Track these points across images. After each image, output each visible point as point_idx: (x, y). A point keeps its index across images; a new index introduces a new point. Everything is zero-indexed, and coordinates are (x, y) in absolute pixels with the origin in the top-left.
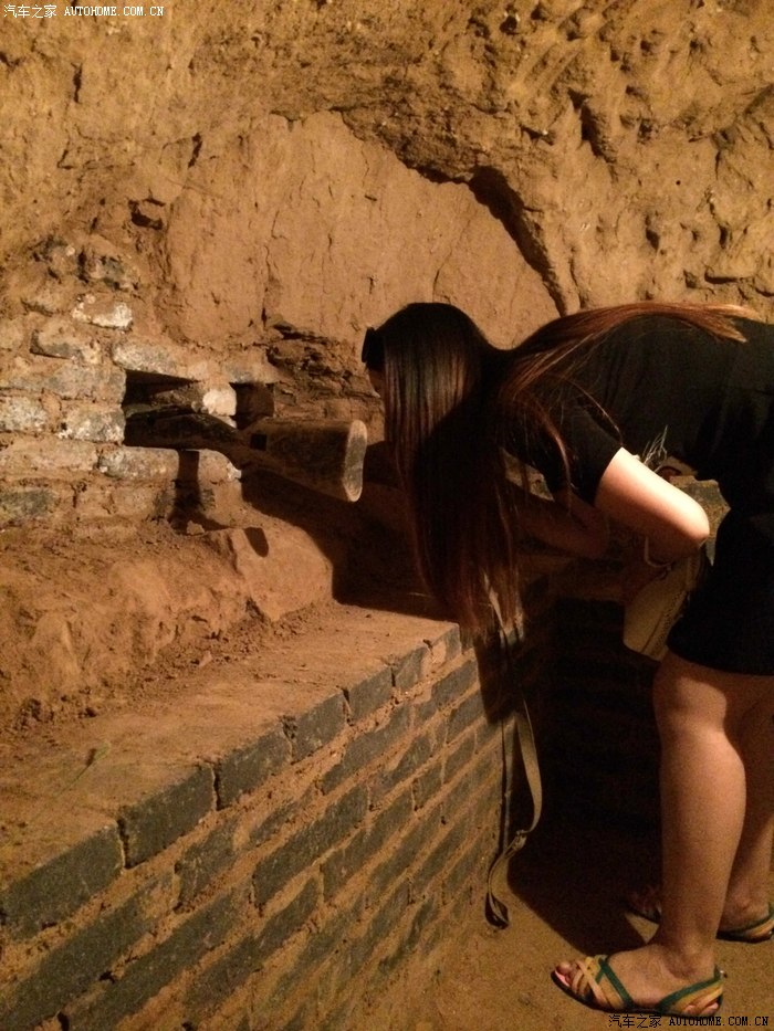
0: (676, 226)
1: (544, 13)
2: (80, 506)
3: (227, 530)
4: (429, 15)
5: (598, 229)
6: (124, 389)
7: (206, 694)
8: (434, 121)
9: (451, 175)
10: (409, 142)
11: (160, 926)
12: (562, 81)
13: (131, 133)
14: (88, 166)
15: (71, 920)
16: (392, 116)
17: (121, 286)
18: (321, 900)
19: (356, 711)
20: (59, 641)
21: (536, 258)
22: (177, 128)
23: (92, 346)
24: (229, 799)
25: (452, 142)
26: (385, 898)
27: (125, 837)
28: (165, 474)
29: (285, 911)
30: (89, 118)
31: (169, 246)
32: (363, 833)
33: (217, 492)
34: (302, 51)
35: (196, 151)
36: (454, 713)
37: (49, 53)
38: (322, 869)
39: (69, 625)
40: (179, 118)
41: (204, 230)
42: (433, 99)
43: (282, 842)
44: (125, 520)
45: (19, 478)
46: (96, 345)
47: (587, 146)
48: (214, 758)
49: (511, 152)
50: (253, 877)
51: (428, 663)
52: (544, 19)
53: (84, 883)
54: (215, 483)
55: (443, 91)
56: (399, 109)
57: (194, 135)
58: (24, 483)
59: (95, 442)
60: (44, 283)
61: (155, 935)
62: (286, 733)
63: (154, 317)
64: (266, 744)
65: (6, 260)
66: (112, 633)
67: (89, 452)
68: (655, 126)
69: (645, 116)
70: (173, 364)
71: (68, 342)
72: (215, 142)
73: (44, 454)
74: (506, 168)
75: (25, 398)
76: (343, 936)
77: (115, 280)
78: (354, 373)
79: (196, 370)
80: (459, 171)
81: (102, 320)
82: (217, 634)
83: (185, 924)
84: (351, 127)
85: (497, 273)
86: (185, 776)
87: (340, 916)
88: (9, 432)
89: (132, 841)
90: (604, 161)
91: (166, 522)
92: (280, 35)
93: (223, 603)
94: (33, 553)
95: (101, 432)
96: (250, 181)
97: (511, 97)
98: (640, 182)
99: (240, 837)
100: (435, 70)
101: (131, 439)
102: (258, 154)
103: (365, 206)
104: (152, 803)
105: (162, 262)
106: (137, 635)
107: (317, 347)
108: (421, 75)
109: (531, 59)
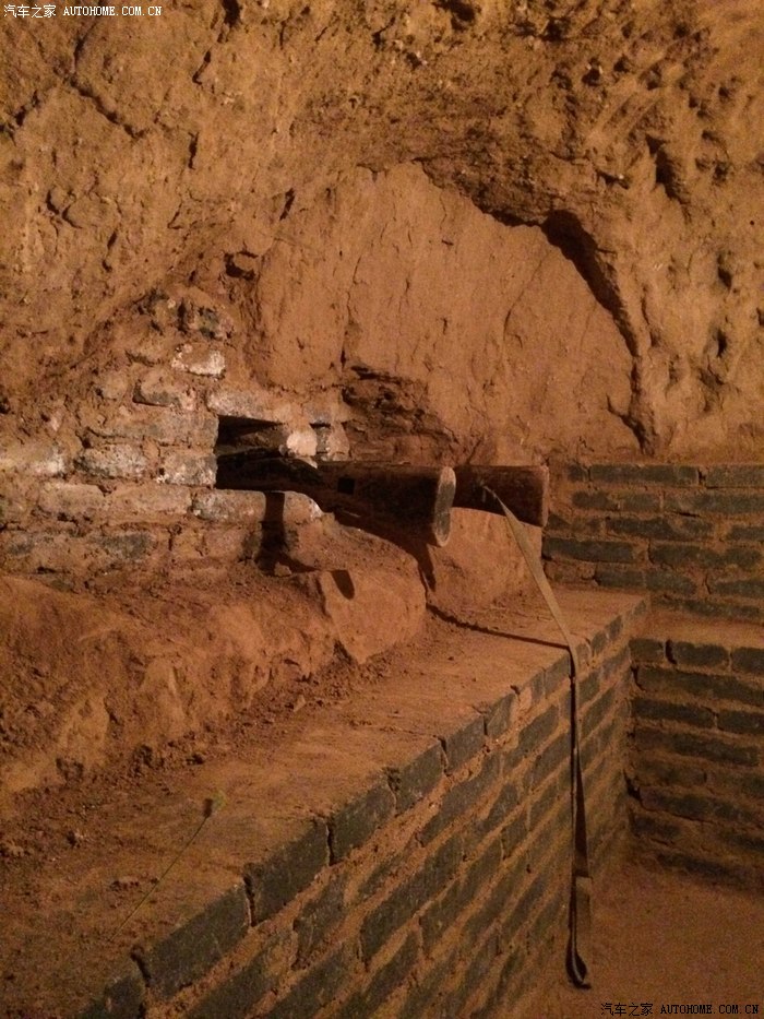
0: (750, 265)
1: (627, 65)
2: (175, 548)
3: (316, 573)
4: (515, 71)
5: (670, 268)
6: (216, 434)
7: (306, 742)
8: (512, 169)
9: (526, 219)
10: (486, 189)
11: (281, 983)
12: (641, 128)
13: (237, 194)
14: (195, 225)
15: (205, 980)
16: (472, 164)
17: (217, 335)
18: (420, 951)
19: (452, 762)
20: (167, 687)
21: (608, 298)
22: (273, 186)
23: (188, 394)
24: (341, 854)
25: (529, 189)
26: (475, 951)
27: (251, 895)
28: (254, 516)
29: (388, 965)
30: (202, 183)
31: (259, 294)
32: (457, 883)
33: (301, 531)
34: (393, 109)
35: (288, 205)
36: (539, 758)
37: (170, 124)
38: (420, 921)
39: (175, 670)
40: (276, 176)
41: (292, 279)
42: (513, 149)
43: (386, 897)
44: (216, 561)
45: (121, 522)
46: (192, 392)
47: (661, 189)
48: (327, 812)
49: (587, 197)
50: (361, 931)
51: (516, 710)
52: (626, 71)
53: (216, 942)
54: (298, 524)
55: (524, 140)
56: (480, 158)
57: (288, 190)
58: (125, 527)
59: (190, 486)
60: (147, 336)
61: (276, 993)
62: (390, 786)
63: (243, 362)
64: (373, 796)
65: (114, 314)
66: (213, 677)
67: (183, 495)
68: (732, 168)
69: (722, 159)
70: (260, 409)
71: (168, 391)
72: (305, 197)
73: (144, 498)
74: (580, 211)
75: (128, 446)
76: (440, 990)
77: (211, 329)
78: (427, 411)
79: (281, 413)
80: (534, 215)
81: (198, 369)
82: (307, 676)
83: (302, 981)
84: (430, 175)
85: (569, 312)
86: (303, 832)
87: (437, 968)
88: (112, 478)
89: (257, 899)
90: (678, 203)
91: (253, 562)
92: (375, 94)
93: (313, 647)
94: (133, 596)
95: (196, 476)
96: (335, 231)
97: (590, 145)
98: (713, 223)
99: (350, 892)
100: (517, 121)
101: (222, 483)
102: (344, 205)
103: (440, 251)
104: (275, 861)
105: (252, 311)
106: (236, 680)
107: (392, 387)
108: (504, 126)
109: (610, 108)
